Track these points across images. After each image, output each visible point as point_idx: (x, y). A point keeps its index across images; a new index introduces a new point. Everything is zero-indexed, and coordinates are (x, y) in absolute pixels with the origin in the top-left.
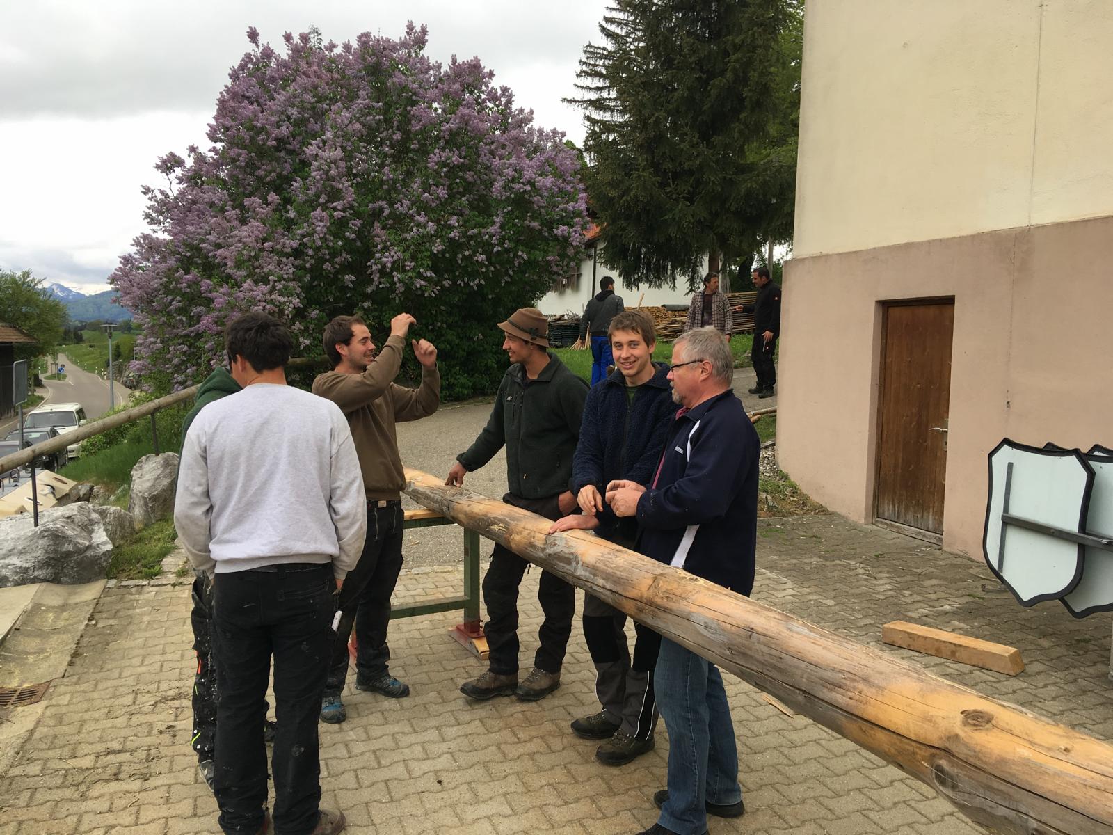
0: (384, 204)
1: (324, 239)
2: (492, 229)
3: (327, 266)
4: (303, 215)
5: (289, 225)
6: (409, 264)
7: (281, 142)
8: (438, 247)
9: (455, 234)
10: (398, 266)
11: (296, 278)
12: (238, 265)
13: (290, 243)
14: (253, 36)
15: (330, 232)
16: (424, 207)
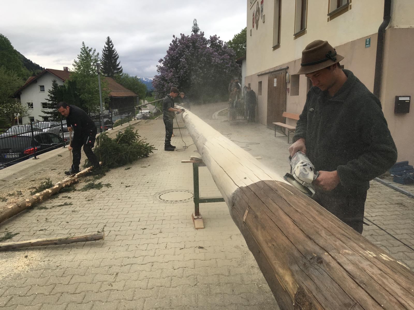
0: (194, 67)
1: (183, 75)
2: (212, 71)
3: (184, 79)
4: (179, 70)
5: (178, 72)
6: (197, 78)
7: (177, 58)
8: (202, 75)
9: (206, 72)
10: (195, 78)
11: (178, 82)
12: (169, 80)
13: (177, 76)
14: (174, 36)
15: (183, 73)
16: (200, 68)
